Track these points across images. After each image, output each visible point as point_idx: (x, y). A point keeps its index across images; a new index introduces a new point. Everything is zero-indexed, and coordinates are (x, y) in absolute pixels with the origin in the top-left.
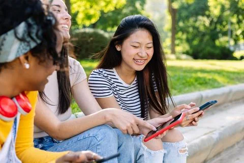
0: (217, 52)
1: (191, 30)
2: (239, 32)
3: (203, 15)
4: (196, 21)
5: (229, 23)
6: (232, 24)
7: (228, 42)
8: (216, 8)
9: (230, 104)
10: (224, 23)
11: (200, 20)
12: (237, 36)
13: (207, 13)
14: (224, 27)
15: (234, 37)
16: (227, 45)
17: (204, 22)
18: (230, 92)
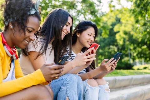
0: (123, 66)
1: (107, 54)
2: (135, 54)
3: (113, 45)
4: (109, 49)
5: (129, 49)
6: (130, 50)
7: (129, 60)
8: (120, 40)
9: (132, 86)
10: (126, 49)
11: (112, 48)
12: (134, 56)
13: (116, 44)
14: (126, 51)
15: (132, 57)
16: (129, 62)
17: (114, 49)
18: (132, 79)
